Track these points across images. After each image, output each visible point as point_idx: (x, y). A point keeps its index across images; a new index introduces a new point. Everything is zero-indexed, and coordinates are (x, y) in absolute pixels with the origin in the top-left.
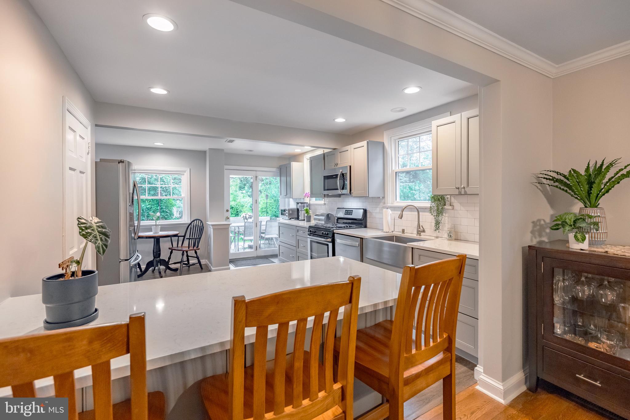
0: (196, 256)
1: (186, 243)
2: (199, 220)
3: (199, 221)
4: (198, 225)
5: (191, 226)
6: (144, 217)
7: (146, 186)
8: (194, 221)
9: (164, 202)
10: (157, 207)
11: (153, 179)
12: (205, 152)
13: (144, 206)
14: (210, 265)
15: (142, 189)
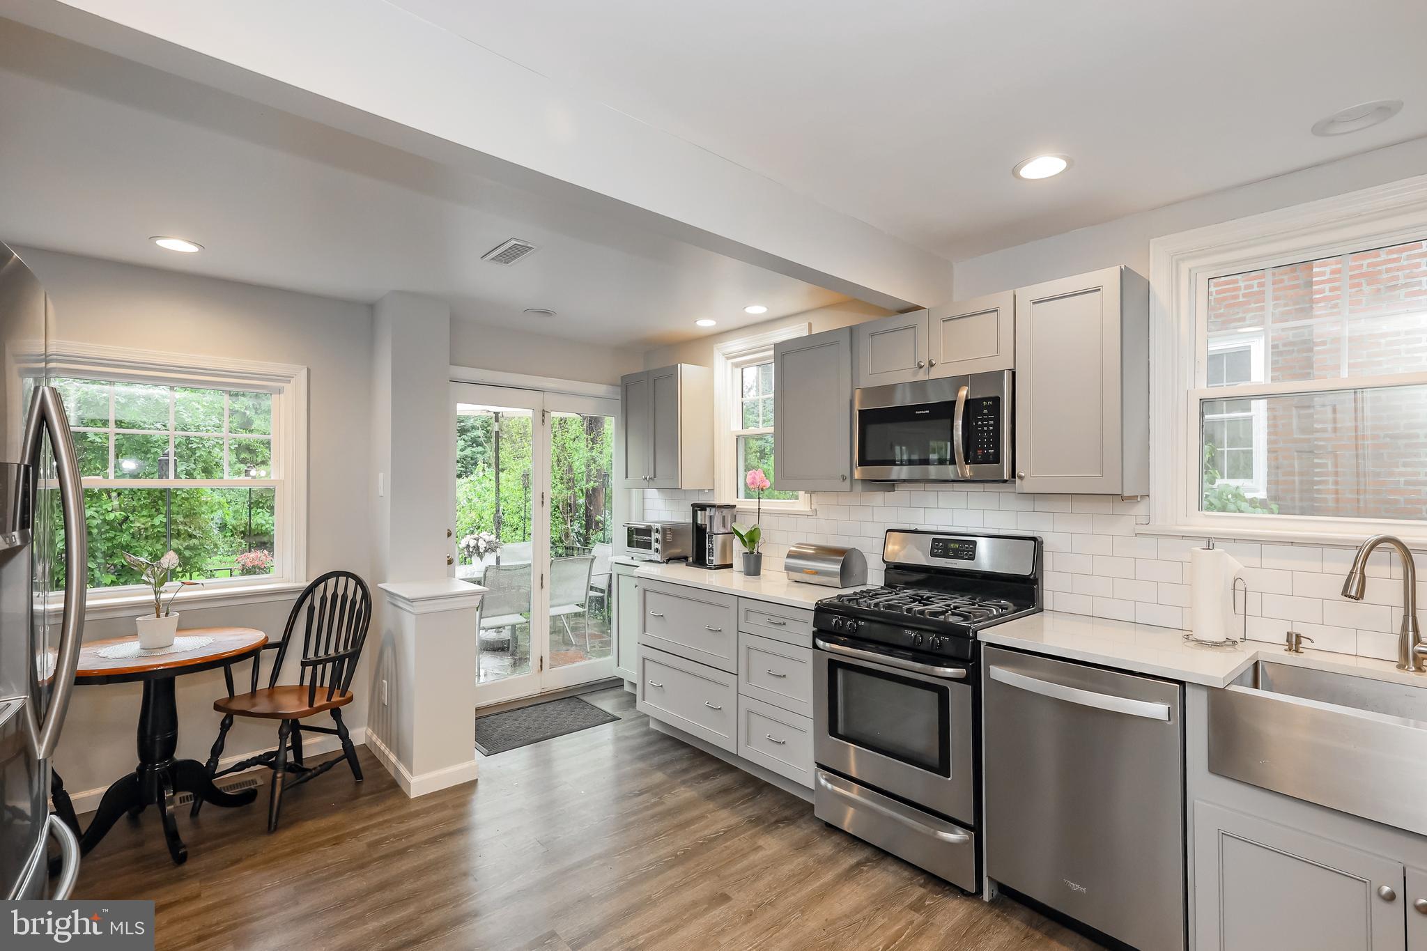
0: (336, 728)
1: (291, 672)
2: (348, 575)
3: (351, 580)
4: (345, 598)
5: (313, 600)
7: (109, 435)
8: (324, 579)
11: (134, 408)
12: (371, 308)
14: (393, 758)
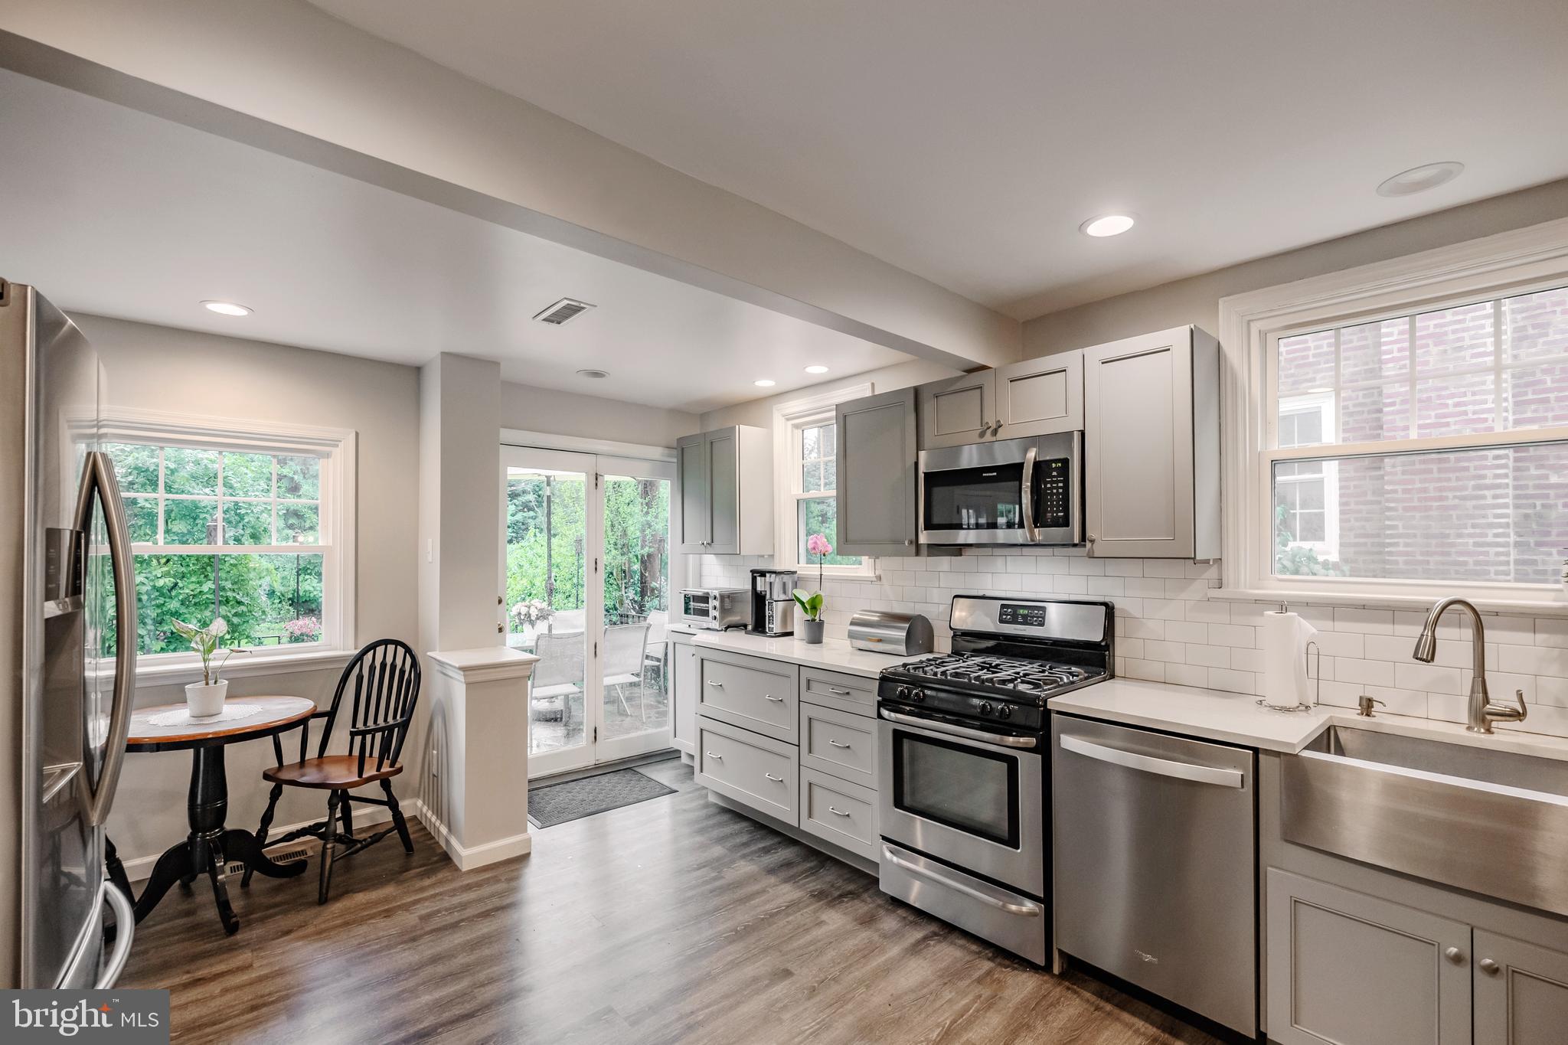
0: (385, 799)
1: (340, 743)
2: (397, 643)
3: (399, 648)
4: (393, 666)
5: (361, 668)
6: (145, 624)
7: (158, 500)
8: (373, 647)
9: (227, 564)
10: (200, 583)
11: (183, 473)
12: (416, 371)
13: (146, 581)
14: (444, 830)
15: (136, 511)
